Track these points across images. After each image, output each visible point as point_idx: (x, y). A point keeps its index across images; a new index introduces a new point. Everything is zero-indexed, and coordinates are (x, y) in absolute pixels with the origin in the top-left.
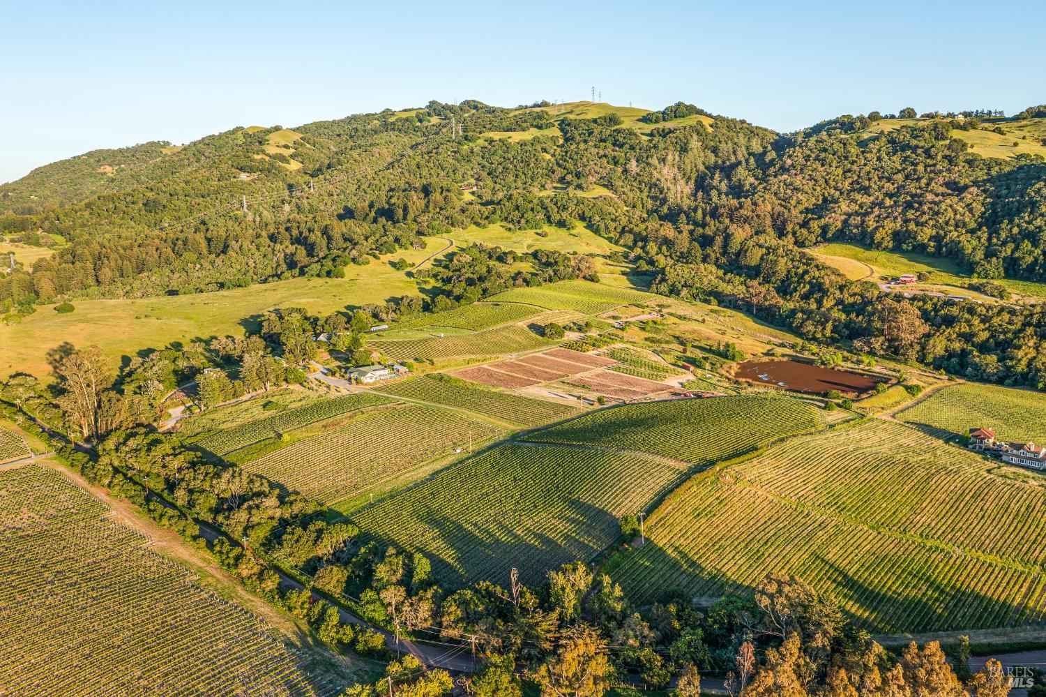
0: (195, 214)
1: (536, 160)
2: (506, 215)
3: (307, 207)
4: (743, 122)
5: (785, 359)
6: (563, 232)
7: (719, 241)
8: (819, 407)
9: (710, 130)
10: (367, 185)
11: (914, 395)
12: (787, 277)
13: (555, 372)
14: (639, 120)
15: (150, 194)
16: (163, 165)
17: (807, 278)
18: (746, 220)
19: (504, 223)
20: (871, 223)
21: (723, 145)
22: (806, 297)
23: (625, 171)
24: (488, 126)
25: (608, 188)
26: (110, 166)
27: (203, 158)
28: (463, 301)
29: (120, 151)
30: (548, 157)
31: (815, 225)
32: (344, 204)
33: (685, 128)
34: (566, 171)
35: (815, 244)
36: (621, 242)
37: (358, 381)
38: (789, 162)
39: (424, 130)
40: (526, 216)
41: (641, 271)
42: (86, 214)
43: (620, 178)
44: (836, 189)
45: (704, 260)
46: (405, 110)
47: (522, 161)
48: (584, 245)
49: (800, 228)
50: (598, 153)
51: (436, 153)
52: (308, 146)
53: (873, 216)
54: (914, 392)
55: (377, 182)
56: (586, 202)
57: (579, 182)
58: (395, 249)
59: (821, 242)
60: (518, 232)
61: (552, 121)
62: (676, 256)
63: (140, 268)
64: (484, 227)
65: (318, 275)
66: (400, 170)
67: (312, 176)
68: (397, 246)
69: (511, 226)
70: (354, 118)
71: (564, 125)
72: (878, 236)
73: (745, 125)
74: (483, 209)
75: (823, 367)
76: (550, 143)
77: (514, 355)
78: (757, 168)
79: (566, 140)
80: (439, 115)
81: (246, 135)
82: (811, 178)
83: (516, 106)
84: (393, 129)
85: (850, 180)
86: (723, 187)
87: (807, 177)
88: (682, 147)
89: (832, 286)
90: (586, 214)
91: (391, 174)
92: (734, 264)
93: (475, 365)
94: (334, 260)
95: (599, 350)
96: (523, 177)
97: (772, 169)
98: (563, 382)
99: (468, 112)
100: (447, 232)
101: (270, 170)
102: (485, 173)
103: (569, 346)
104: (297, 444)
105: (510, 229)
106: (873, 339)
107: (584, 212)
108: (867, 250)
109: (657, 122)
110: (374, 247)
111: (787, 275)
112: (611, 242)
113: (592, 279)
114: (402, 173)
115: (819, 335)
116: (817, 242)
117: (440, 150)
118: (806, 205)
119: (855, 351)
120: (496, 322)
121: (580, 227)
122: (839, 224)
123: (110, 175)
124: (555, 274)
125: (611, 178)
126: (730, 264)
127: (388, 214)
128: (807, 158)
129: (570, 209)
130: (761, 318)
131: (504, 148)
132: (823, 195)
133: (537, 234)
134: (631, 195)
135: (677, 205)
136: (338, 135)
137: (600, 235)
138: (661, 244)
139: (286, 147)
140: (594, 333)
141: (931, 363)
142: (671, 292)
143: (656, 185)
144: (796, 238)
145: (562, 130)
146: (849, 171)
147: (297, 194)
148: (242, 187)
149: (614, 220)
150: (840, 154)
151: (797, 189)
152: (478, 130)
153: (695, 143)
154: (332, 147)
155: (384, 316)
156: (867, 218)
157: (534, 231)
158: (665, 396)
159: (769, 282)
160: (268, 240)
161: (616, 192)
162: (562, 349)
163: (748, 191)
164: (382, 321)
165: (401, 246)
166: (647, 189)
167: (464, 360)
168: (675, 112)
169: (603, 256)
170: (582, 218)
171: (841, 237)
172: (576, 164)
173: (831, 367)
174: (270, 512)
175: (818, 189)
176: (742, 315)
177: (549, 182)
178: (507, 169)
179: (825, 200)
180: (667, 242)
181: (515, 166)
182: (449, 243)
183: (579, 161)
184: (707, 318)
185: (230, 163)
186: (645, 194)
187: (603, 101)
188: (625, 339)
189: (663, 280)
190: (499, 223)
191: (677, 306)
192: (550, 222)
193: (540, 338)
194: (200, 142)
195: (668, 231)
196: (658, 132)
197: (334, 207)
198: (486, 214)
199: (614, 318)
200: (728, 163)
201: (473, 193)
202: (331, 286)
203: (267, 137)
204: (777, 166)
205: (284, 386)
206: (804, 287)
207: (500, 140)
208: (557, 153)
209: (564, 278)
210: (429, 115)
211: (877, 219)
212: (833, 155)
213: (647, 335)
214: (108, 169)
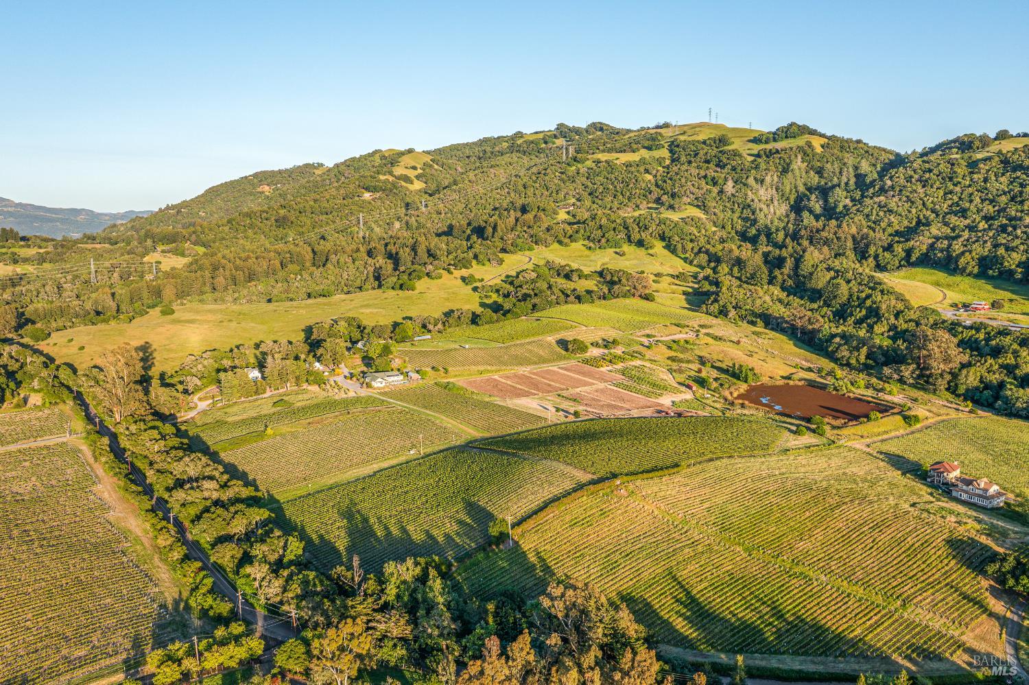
0: (316, 230)
1: (636, 181)
2: (589, 234)
3: (415, 224)
4: (859, 142)
5: (800, 383)
6: (641, 252)
7: (789, 263)
8: (790, 431)
9: (819, 150)
10: (474, 204)
11: (910, 425)
12: (849, 302)
13: (558, 385)
14: (750, 141)
15: (282, 212)
16: (308, 185)
17: (868, 303)
18: (827, 242)
19: (586, 242)
20: (957, 247)
21: (829, 166)
22: (859, 322)
23: (721, 192)
24: (601, 148)
25: (700, 209)
26: (268, 185)
27: (343, 178)
28: (509, 315)
29: (280, 172)
30: (649, 177)
31: (899, 249)
32: (449, 222)
33: (791, 149)
34: (662, 192)
35: (898, 268)
36: (695, 262)
37: (368, 385)
38: (889, 183)
39: (548, 152)
40: (607, 235)
41: (702, 292)
42: (226, 229)
43: (715, 198)
44: (933, 211)
45: (770, 282)
46: (536, 133)
47: (622, 183)
48: (657, 264)
49: (883, 252)
50: (698, 174)
51: (544, 174)
52: (436, 167)
53: (962, 239)
54: (912, 423)
55: (483, 201)
56: (668, 222)
57: (672, 202)
58: (470, 265)
59: (904, 266)
60: (598, 251)
61: (662, 142)
62: (746, 277)
63: (251, 277)
64: (566, 245)
65: (393, 288)
66: (507, 190)
67: (431, 195)
68: (474, 262)
69: (591, 244)
70: (486, 140)
71: (673, 146)
72: (962, 261)
73: (860, 145)
74: (568, 228)
75: (834, 392)
76: (655, 165)
77: (529, 368)
78: (856, 189)
79: (673, 161)
80: (565, 137)
81: (383, 157)
82: (909, 200)
83: (638, 127)
84: (518, 151)
85: (950, 202)
86: (818, 208)
87: (905, 199)
88: (784, 168)
89: (888, 311)
90: (666, 234)
91: (498, 193)
92: (800, 288)
93: (486, 376)
94: (410, 274)
95: (615, 366)
96: (621, 197)
97: (871, 190)
98: (559, 395)
99: (594, 133)
100: (530, 249)
101: (390, 190)
102: (587, 194)
103: (586, 362)
104: (278, 437)
105: (590, 248)
106: (903, 367)
107: (664, 233)
108: (951, 275)
109: (766, 142)
110: (452, 262)
111: (849, 299)
112: (686, 262)
113: (647, 298)
114: (509, 193)
115: (853, 361)
116: (901, 266)
117: (548, 171)
118: (897, 228)
119: (884, 379)
120: (527, 336)
121: (659, 246)
122: (924, 248)
123: (267, 194)
124: (610, 292)
125: (705, 199)
126: (797, 286)
127: (480, 232)
128: (909, 179)
129: (650, 229)
130: (803, 342)
131: (609, 168)
132: (918, 218)
133: (616, 253)
134: (721, 216)
135: (766, 226)
136: (468, 157)
137: (676, 256)
138: (734, 265)
139: (414, 168)
140: (618, 351)
141: (963, 394)
142: (721, 312)
143: (749, 206)
144: (877, 261)
145: (671, 151)
146: (951, 192)
147: (410, 212)
148: (363, 206)
149: (691, 241)
150: (944, 175)
151: (891, 211)
152: (591, 151)
153: (798, 164)
154: (459, 168)
155: (431, 327)
156: (955, 242)
157: (615, 250)
158: (648, 413)
159: (829, 306)
160: (365, 255)
161: (707, 212)
162: (580, 364)
163: (841, 213)
164: (429, 331)
165: (479, 262)
166: (739, 210)
167: (478, 371)
168: (786, 132)
169: (672, 276)
170: (662, 238)
171: (926, 261)
172: (674, 185)
173: (842, 393)
174: (206, 494)
175: (914, 211)
176: (785, 338)
177: (645, 202)
178: (608, 189)
179: (919, 223)
180: (739, 262)
181: (615, 187)
182: (528, 259)
183: (678, 181)
184: (744, 340)
185: (357, 183)
186: (737, 214)
187: (719, 122)
188: (647, 357)
189: (716, 301)
190: (582, 242)
191: (721, 327)
192: (630, 241)
193: (564, 352)
194: (342, 163)
195: (746, 252)
196: (765, 153)
197: (440, 225)
198: (570, 232)
199: (648, 336)
200: (830, 184)
201: (568, 213)
202: (401, 298)
203: (400, 160)
204: (877, 188)
205: (305, 386)
206: (860, 312)
207: (606, 161)
208: (658, 174)
209: (617, 297)
210: (555, 137)
211: (965, 243)
212: (938, 176)
213: (673, 354)
214: (266, 188)
